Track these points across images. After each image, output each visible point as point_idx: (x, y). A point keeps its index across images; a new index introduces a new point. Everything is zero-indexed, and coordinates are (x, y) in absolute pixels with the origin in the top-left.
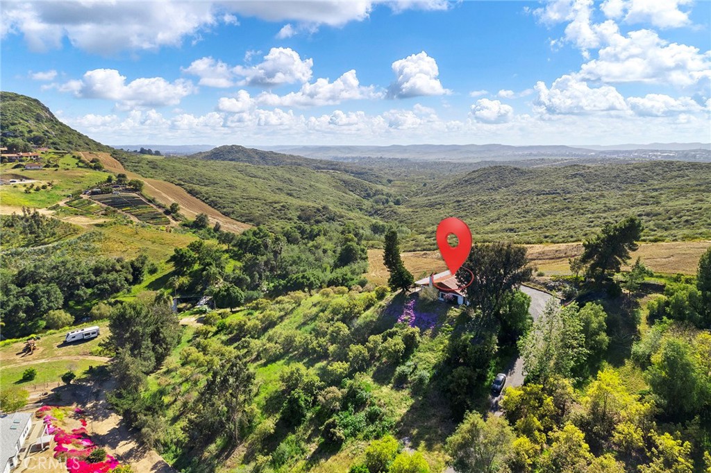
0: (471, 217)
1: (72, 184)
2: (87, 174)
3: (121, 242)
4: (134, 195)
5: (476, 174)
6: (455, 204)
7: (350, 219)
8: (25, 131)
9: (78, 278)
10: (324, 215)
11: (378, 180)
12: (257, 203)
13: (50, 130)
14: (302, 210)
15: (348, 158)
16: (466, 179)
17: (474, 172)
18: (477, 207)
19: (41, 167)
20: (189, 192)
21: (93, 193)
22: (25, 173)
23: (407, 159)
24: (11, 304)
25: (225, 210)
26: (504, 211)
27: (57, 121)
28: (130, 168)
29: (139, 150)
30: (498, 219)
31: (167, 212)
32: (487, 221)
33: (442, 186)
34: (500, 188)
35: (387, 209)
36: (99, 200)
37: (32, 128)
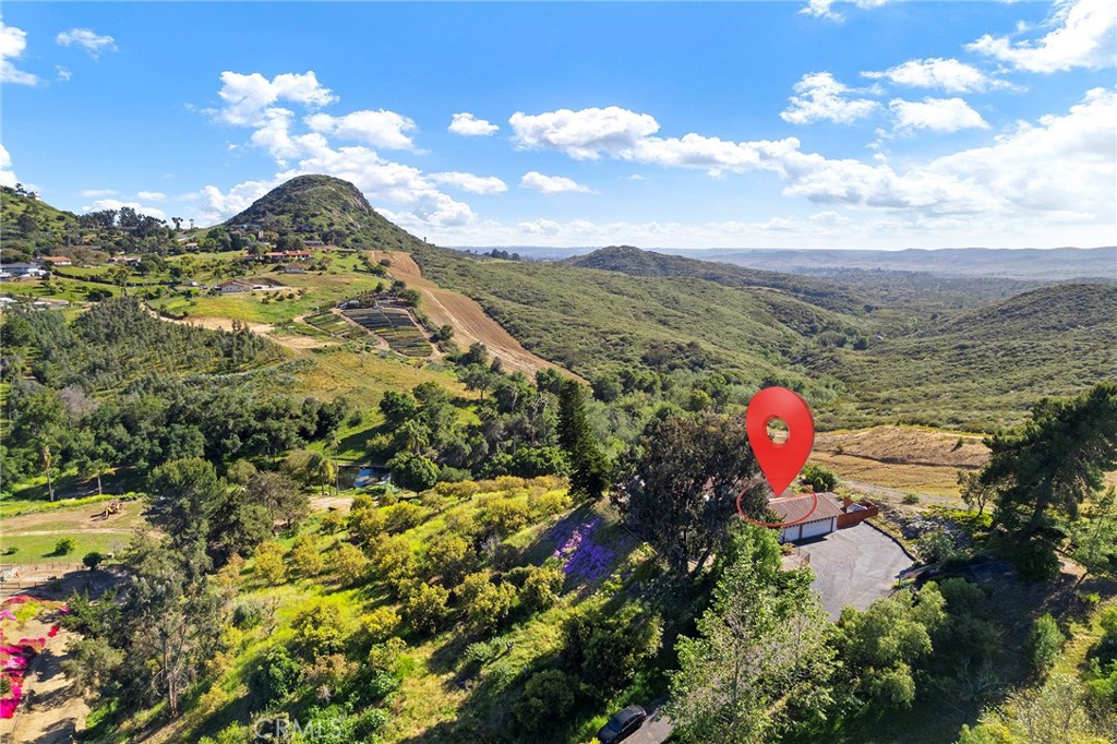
0: (976, 377)
1: (331, 293)
2: (355, 280)
3: (333, 377)
4: (404, 311)
5: (1028, 300)
6: (956, 352)
7: (732, 367)
8: (325, 223)
9: (231, 422)
10: (687, 357)
11: (849, 304)
12: (582, 331)
13: (356, 223)
14: (653, 347)
15: (821, 270)
16: (1005, 307)
17: (1025, 294)
18: (993, 361)
19: (303, 270)
20: (485, 311)
21: (350, 307)
22: (280, 279)
23: (926, 274)
24: (133, 447)
25: (527, 340)
26: (1049, 369)
27: (371, 212)
28: (429, 273)
29: (491, 252)
30: (1030, 385)
31: (434, 339)
32: (1005, 386)
33: (956, 320)
34: (1074, 327)
35: (825, 355)
36: (351, 317)
37: (335, 220)
